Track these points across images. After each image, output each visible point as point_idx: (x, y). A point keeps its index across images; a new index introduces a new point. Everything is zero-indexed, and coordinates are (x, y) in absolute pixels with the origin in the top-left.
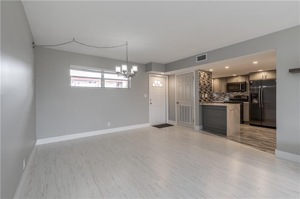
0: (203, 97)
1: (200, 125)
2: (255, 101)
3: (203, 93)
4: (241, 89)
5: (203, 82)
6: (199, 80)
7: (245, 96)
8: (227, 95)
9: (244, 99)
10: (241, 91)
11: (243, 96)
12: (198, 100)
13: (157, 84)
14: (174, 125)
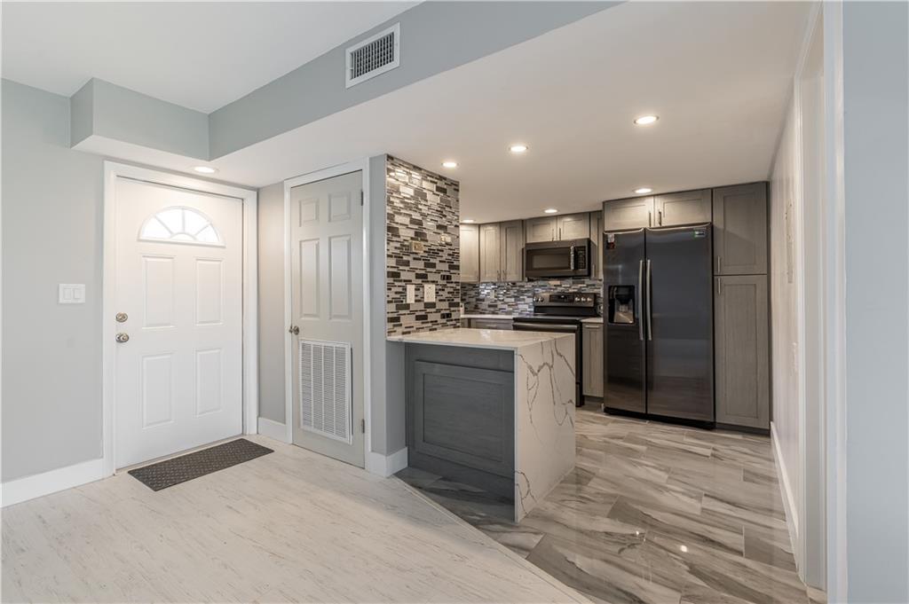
0: (410, 298)
1: (391, 450)
2: (624, 316)
3: (409, 281)
4: (572, 268)
5: (413, 221)
6: (389, 210)
7: (586, 295)
8: (526, 291)
9: (584, 305)
10: (573, 277)
11: (580, 294)
12: (383, 317)
13: (184, 227)
14: (273, 451)
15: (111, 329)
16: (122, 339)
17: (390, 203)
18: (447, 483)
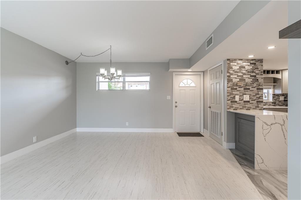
1: (228, 142)
3: (237, 94)
5: (239, 76)
12: (226, 105)
13: (187, 83)
14: (204, 136)
15: (174, 105)
16: (176, 107)
17: (228, 72)
18: (244, 155)
